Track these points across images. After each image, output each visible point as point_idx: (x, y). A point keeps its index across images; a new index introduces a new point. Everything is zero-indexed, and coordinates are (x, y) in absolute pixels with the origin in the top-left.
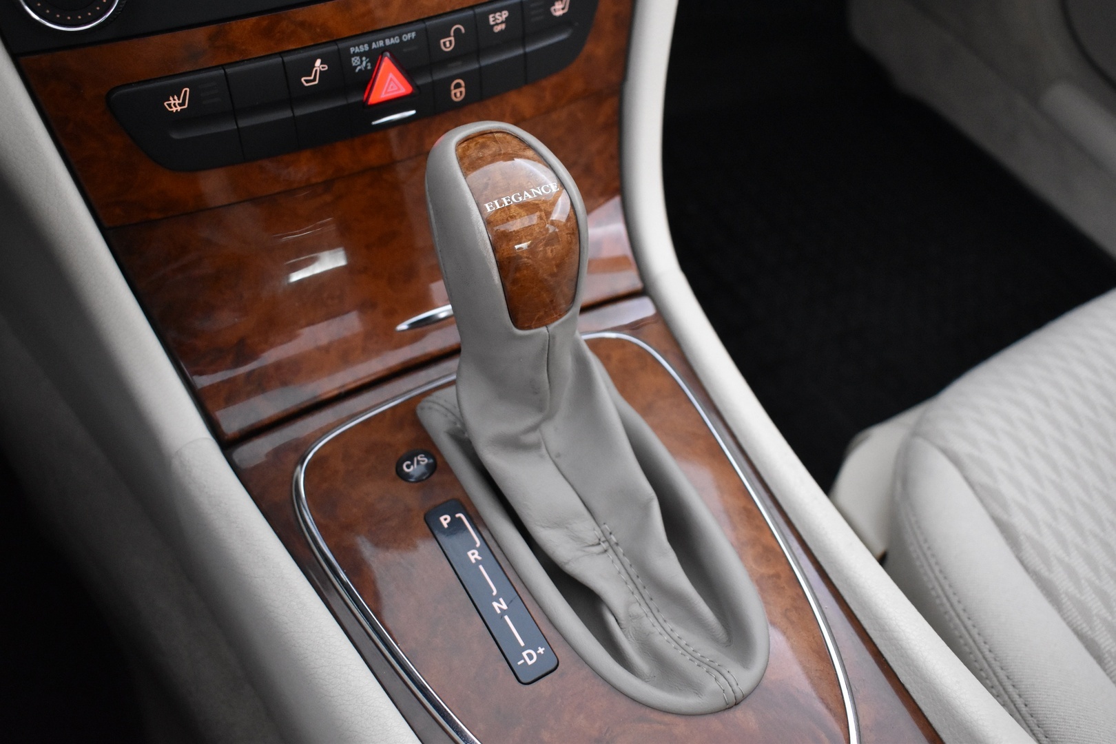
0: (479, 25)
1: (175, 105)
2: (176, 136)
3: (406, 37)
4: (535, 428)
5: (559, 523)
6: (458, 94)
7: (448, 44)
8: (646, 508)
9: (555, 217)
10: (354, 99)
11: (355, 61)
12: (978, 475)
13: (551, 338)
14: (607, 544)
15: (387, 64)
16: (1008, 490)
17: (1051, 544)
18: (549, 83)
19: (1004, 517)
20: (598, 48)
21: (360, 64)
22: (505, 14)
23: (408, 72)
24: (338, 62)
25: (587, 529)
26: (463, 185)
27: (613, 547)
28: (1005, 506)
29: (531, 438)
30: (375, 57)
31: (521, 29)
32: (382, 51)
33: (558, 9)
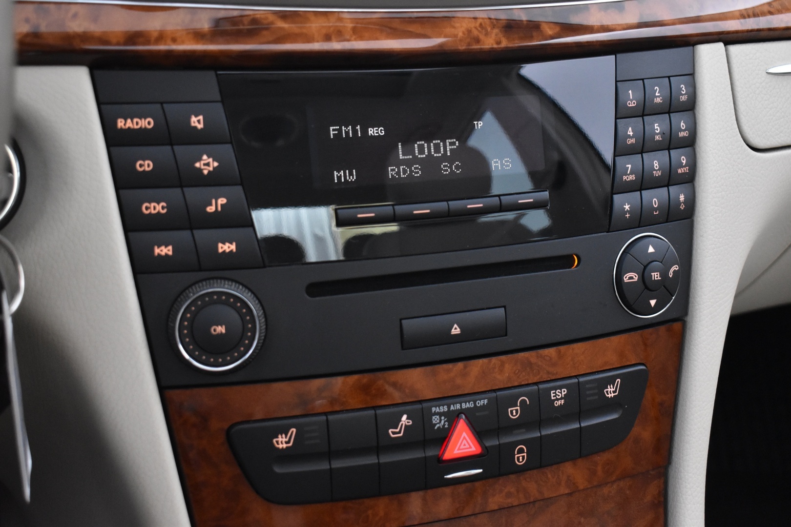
0: (541, 399)
2: (278, 470)
3: (480, 403)
6: (521, 459)
7: (514, 413)
10: (431, 452)
11: (435, 419)
15: (462, 424)
18: (601, 458)
20: (643, 432)
21: (439, 422)
22: (564, 392)
23: (479, 434)
24: (422, 419)
30: (453, 418)
31: (577, 406)
32: (458, 413)
33: (611, 392)
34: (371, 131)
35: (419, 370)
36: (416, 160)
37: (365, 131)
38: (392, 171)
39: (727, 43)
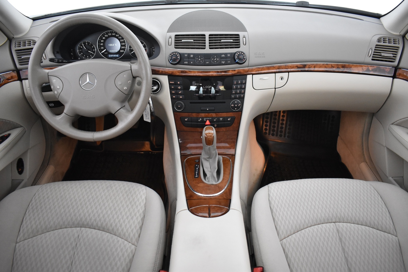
0: (219, 119)
1: (186, 120)
2: (186, 123)
3: (210, 118)
5: (206, 168)
6: (215, 126)
7: (215, 120)
8: (216, 169)
10: (204, 123)
11: (204, 120)
13: (210, 147)
14: (211, 172)
15: (208, 121)
18: (228, 128)
20: (234, 125)
21: (205, 120)
22: (222, 119)
23: (210, 122)
24: (203, 119)
29: (208, 159)
31: (224, 120)
32: (207, 119)
34: (200, 84)
35: (203, 114)
36: (206, 88)
39: (252, 75)
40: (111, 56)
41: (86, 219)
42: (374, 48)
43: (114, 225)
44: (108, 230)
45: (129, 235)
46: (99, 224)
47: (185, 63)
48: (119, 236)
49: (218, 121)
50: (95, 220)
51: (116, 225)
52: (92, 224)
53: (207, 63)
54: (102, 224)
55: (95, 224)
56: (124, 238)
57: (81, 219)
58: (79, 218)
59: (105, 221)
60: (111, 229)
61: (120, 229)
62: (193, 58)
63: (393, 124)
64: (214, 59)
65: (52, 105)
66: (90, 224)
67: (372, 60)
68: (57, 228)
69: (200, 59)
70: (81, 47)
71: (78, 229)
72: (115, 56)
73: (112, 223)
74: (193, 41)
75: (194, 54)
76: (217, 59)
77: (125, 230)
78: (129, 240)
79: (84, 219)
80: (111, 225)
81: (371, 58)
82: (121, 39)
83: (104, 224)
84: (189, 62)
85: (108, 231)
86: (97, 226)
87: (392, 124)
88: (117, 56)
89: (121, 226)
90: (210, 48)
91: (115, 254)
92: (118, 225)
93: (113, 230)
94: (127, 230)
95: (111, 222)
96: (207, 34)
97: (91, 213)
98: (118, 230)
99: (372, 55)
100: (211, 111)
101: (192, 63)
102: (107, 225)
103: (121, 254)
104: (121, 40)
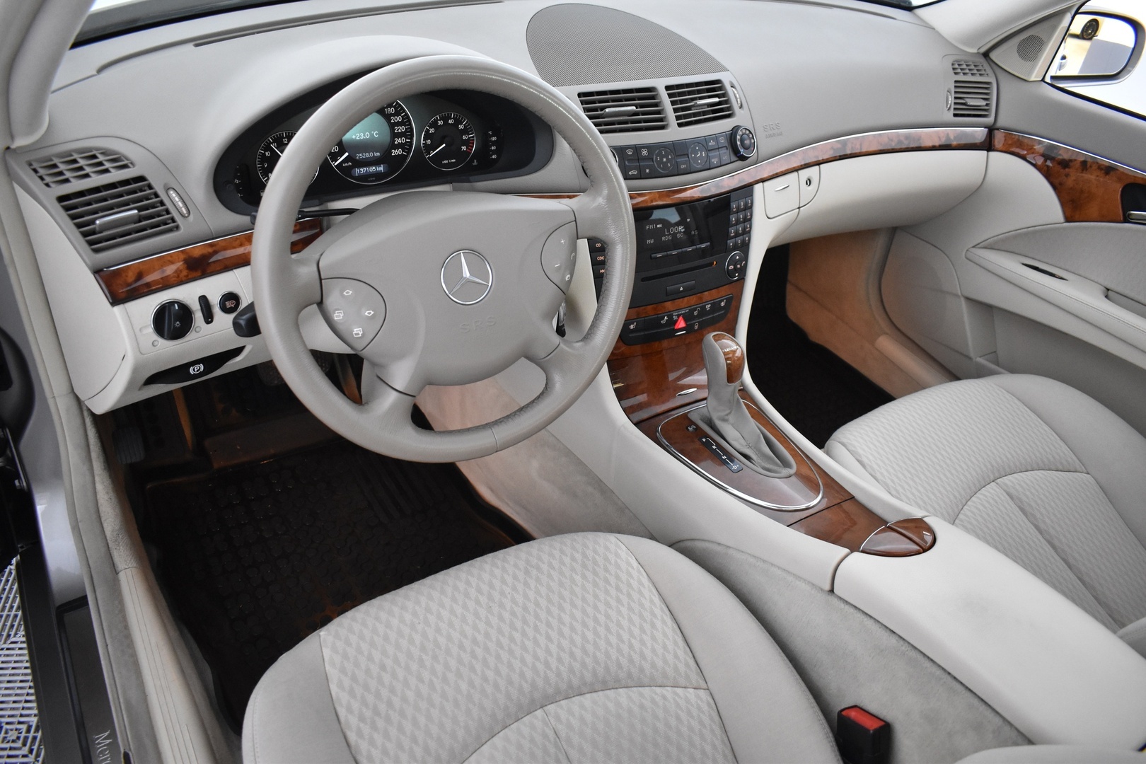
0: (703, 308)
1: (632, 327)
2: (630, 335)
3: (686, 311)
4: (727, 415)
5: (735, 440)
6: (696, 327)
7: (696, 313)
9: (736, 355)
10: (672, 327)
12: (851, 448)
13: (735, 386)
14: (748, 446)
15: (681, 318)
16: (860, 451)
17: (875, 467)
18: (718, 325)
19: (860, 459)
21: (675, 318)
22: (710, 305)
23: (686, 321)
24: (670, 317)
25: (742, 441)
26: (716, 345)
27: (750, 447)
28: (860, 456)
29: (726, 417)
30: (679, 316)
31: (713, 309)
32: (680, 315)
33: (723, 304)
34: (658, 226)
35: (669, 302)
36: (670, 234)
37: (656, 226)
38: (663, 239)
39: (763, 182)
40: (360, 171)
41: (546, 680)
42: (953, 90)
43: (624, 662)
44: (617, 680)
45: (676, 669)
46: (588, 677)
47: (630, 173)
48: (653, 683)
49: (703, 312)
50: (571, 670)
51: (631, 661)
52: (570, 686)
53: (683, 166)
54: (595, 673)
55: (575, 682)
56: (669, 684)
57: (533, 685)
58: (525, 685)
59: (597, 662)
60: (622, 675)
61: (647, 666)
62: (649, 158)
63: (978, 246)
64: (696, 155)
65: (198, 371)
66: (563, 686)
67: (955, 115)
68: (484, 741)
69: (665, 160)
70: (268, 154)
71: (539, 713)
72: (373, 169)
73: (618, 659)
74: (634, 108)
75: (649, 147)
76: (701, 154)
77: (659, 663)
78: (682, 682)
79: (540, 683)
80: (620, 666)
81: (952, 112)
82: (394, 115)
83: (601, 671)
84: (640, 169)
85: (618, 684)
86: (585, 684)
87: (973, 247)
88: (381, 168)
89: (643, 656)
90: (680, 125)
91: (684, 729)
92: (636, 658)
93: (630, 675)
94: (665, 661)
95: (614, 657)
96: (660, 84)
97: (549, 658)
98: (642, 670)
99: (953, 107)
100: (689, 292)
101: (648, 171)
102: (607, 668)
103: (695, 724)
104: (394, 119)
